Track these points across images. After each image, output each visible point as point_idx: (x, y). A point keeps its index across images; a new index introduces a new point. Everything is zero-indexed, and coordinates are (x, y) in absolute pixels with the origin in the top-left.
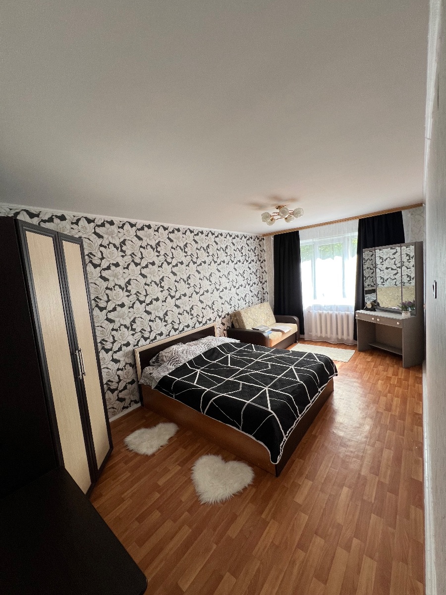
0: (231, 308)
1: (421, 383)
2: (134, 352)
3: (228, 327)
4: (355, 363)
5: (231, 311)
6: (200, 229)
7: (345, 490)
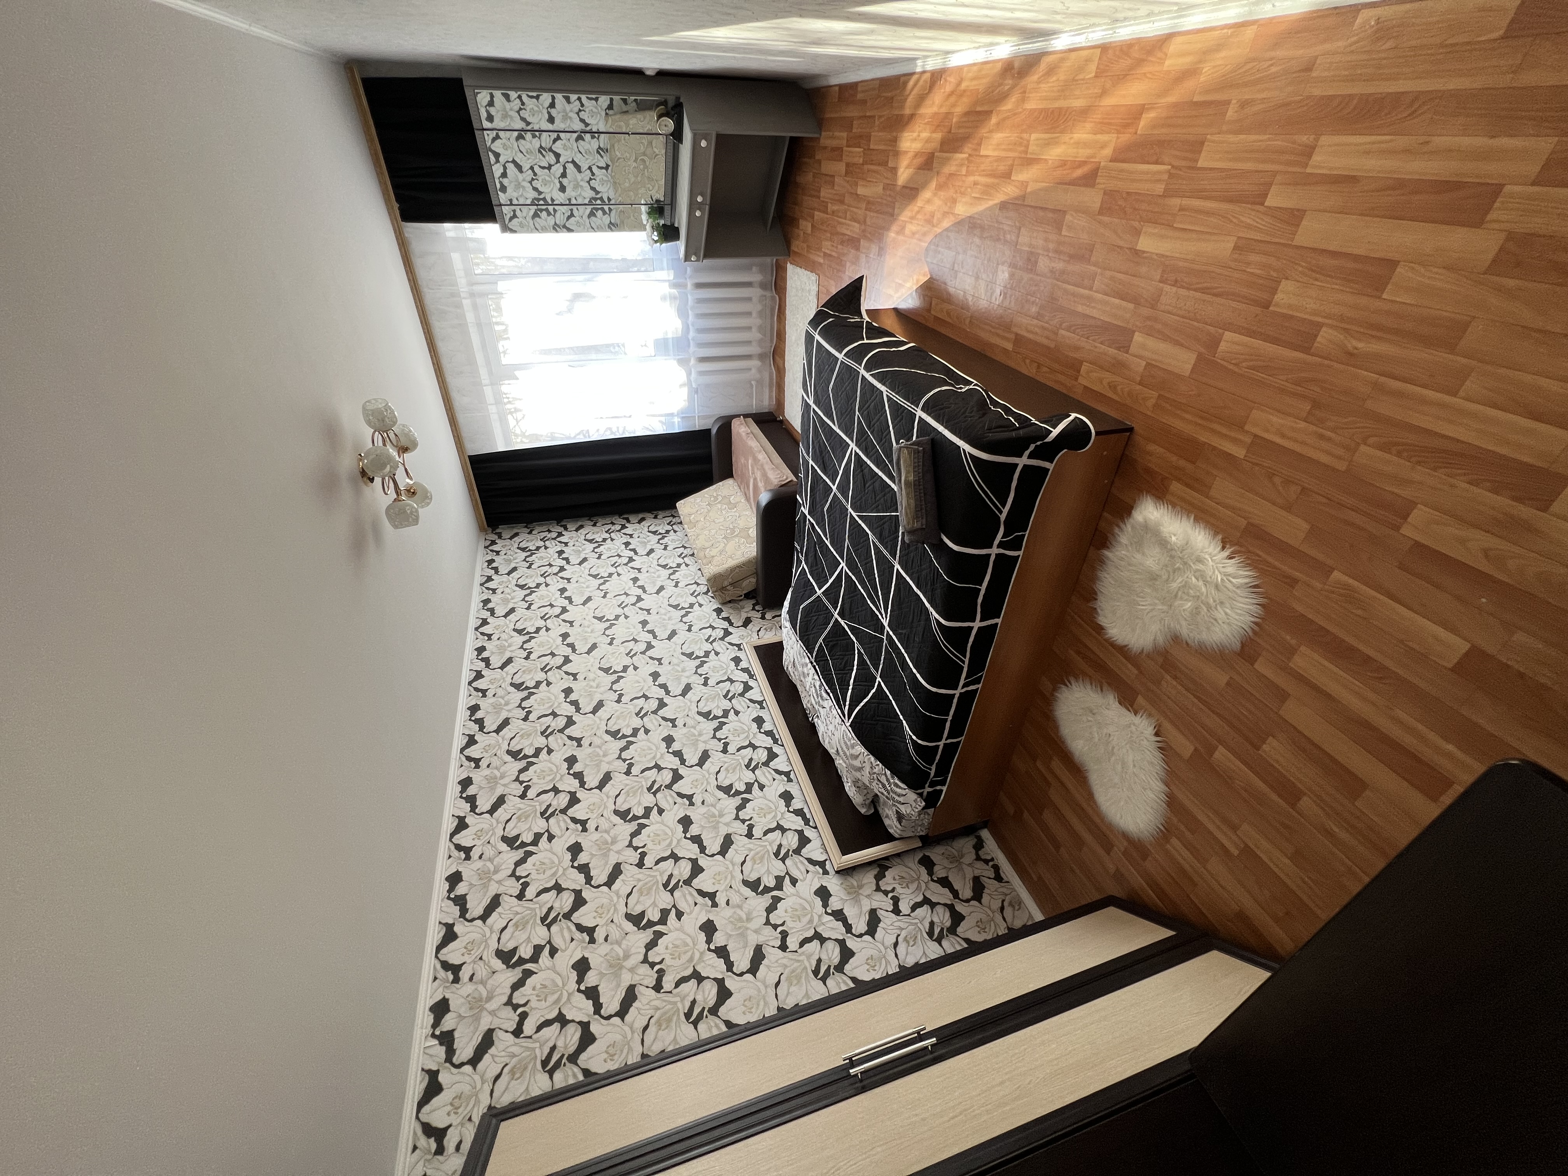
0: (701, 605)
1: (854, 86)
2: (845, 872)
3: (753, 609)
4: (822, 261)
5: (710, 605)
6: (462, 713)
7: (1146, 244)
